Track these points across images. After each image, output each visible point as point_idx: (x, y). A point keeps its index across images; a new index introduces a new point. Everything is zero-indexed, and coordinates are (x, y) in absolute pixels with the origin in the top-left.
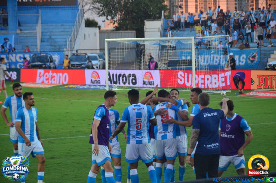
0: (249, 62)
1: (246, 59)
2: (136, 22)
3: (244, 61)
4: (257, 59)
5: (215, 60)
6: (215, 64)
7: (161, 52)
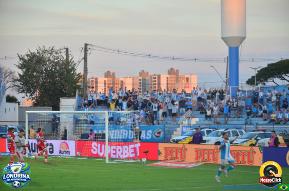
0: (154, 137)
1: (152, 134)
2: (52, 99)
3: (150, 135)
4: (162, 135)
5: (124, 134)
6: (123, 137)
7: (75, 126)
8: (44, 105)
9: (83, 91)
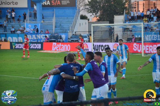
2: (109, 16)
5: (155, 37)
6: (154, 40)
7: (124, 33)
8: (104, 21)
9: (129, 11)
